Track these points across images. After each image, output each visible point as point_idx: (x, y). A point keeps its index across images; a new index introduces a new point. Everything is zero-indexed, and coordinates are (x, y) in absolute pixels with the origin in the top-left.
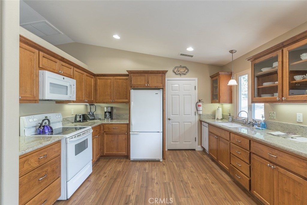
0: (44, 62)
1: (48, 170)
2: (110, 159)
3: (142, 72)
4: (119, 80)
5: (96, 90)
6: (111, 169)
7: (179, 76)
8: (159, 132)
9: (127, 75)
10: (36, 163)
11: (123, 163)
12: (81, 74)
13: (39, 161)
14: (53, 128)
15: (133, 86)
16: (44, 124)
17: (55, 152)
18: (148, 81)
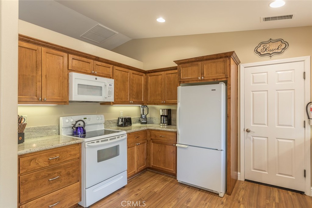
0: (74, 63)
1: (61, 172)
2: (157, 173)
3: (193, 60)
4: (170, 74)
5: (146, 89)
6: (149, 186)
7: (267, 57)
8: (217, 150)
9: (175, 68)
10: (45, 163)
11: (168, 182)
12: (124, 72)
13: (49, 162)
14: (87, 131)
15: (181, 81)
16: (77, 125)
17: (71, 155)
18: (202, 72)
